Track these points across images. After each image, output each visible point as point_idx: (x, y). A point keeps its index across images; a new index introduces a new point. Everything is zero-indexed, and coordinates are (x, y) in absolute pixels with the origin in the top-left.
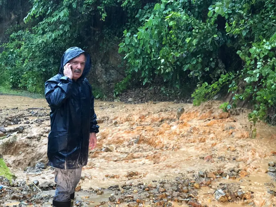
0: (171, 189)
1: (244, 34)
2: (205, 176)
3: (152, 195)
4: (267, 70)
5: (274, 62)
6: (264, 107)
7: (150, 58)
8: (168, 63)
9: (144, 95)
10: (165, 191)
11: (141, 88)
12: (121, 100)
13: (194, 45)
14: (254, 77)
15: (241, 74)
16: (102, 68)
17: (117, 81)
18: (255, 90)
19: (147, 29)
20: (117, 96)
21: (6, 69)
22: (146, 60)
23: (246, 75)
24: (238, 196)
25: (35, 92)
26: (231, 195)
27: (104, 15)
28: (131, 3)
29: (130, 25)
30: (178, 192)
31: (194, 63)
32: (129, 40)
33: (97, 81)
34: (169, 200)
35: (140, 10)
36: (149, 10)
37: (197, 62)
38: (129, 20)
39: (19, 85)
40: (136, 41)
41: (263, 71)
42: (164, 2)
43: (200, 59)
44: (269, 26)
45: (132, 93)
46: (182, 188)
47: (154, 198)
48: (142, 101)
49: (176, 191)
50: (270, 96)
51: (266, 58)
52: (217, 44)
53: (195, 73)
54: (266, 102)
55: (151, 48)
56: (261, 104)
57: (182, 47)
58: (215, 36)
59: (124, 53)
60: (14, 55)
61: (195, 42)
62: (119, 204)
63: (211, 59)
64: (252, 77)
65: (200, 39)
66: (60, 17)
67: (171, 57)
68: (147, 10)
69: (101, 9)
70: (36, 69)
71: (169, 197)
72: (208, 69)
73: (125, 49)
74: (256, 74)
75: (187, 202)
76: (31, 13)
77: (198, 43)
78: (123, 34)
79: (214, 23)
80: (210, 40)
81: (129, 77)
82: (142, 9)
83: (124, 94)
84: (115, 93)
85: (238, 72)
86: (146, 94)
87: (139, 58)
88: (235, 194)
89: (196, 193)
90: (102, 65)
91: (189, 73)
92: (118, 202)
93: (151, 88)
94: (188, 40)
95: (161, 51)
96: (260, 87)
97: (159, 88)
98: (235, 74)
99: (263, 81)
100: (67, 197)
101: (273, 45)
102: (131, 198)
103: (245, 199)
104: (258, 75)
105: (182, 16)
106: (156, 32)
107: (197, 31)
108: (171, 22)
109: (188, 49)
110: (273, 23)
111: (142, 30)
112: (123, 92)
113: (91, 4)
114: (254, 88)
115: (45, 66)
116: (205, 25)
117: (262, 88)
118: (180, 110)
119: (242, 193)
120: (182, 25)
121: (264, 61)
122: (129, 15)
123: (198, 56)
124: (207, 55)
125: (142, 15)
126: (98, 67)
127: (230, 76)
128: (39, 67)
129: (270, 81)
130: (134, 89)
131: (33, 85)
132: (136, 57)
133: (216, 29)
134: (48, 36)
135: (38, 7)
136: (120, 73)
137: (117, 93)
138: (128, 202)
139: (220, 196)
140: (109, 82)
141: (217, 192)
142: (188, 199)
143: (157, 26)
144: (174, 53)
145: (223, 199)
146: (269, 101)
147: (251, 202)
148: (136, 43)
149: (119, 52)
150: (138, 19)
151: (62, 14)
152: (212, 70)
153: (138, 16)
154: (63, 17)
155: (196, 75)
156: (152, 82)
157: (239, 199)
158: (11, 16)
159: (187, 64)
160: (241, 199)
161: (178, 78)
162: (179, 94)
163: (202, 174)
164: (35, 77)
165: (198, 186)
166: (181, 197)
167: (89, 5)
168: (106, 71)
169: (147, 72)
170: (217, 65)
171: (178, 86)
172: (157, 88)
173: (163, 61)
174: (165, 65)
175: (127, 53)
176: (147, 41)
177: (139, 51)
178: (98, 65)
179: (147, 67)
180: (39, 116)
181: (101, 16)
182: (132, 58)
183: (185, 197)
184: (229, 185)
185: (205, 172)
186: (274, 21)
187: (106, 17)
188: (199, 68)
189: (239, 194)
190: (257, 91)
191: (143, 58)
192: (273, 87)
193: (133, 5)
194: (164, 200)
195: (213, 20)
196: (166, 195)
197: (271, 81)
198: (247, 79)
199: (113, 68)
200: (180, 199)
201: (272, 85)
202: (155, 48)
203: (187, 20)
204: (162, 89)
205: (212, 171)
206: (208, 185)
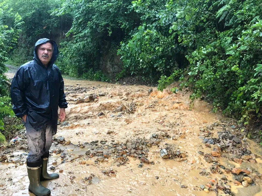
0: (131, 147)
1: (190, 45)
2: (157, 137)
3: (116, 151)
4: (203, 68)
5: (208, 62)
6: (200, 92)
7: (135, 59)
8: (144, 62)
9: (132, 81)
10: (127, 148)
11: (131, 77)
12: (119, 83)
13: (160, 51)
14: (194, 72)
15: (187, 70)
16: (110, 64)
17: (118, 72)
18: (195, 80)
19: (134, 42)
20: (117, 81)
21: (58, 63)
22: (133, 60)
23: (190, 70)
24: (176, 155)
25: (73, 76)
26: (171, 154)
27: (110, 33)
28: (126, 26)
29: (126, 40)
30: (135, 150)
31: (161, 63)
32: (123, 48)
33: (107, 72)
34: (128, 155)
35: (132, 31)
36: (137, 31)
37: (163, 62)
38: (126, 37)
39: (65, 72)
40: (128, 49)
41: (200, 68)
42: (144, 25)
43: (164, 60)
44: (206, 40)
45: (126, 79)
46: (138, 147)
47: (117, 154)
48: (131, 84)
49: (134, 149)
50: (204, 85)
51: (203, 60)
52: (175, 52)
53: (160, 68)
54: (201, 88)
55: (136, 53)
56: (198, 89)
57: (153, 52)
58: (173, 46)
59: (120, 55)
60: (62, 55)
61: (161, 49)
62: (91, 157)
63: (171, 61)
64: (193, 72)
65: (164, 48)
66: (85, 33)
67: (146, 58)
68: (135, 31)
69: (109, 29)
70: (73, 63)
71: (128, 154)
72: (169, 67)
73: (121, 54)
74: (196, 70)
75: (140, 158)
76: (70, 31)
77: (163, 50)
78: (120, 44)
79: (173, 39)
80: (170, 48)
81: (125, 70)
82: (133, 30)
83: (121, 79)
84: (117, 79)
85: (185, 69)
86: (133, 80)
87: (129, 59)
88: (175, 153)
89: (148, 151)
90: (110, 63)
91: (157, 69)
92: (91, 156)
93: (137, 77)
94: (157, 48)
95: (141, 55)
96: (198, 79)
97: (141, 77)
98: (183, 70)
99: (200, 75)
100: (36, 159)
101: (208, 51)
102: (101, 153)
103: (181, 157)
104: (197, 71)
105: (153, 33)
106: (139, 43)
107: (162, 43)
108: (147, 36)
109: (157, 54)
110: (209, 38)
111: (131, 42)
112: (121, 78)
113: (103, 26)
114: (194, 79)
115: (78, 62)
116: (168, 39)
117: (200, 79)
118: (150, 91)
119: (179, 153)
120: (154, 38)
121: (202, 62)
122: (125, 34)
123: (163, 59)
124: (169, 58)
125: (133, 34)
126: (108, 64)
127: (180, 71)
128: (75, 62)
129: (204, 75)
130: (127, 77)
131: (72, 72)
132: (127, 58)
133: (174, 42)
134: (78, 44)
135: (74, 27)
136: (119, 67)
137: (118, 79)
138: (98, 156)
139: (164, 154)
140: (114, 73)
141: (162, 151)
142: (141, 156)
143: (139, 40)
144: (148, 56)
145: (166, 157)
146: (204, 88)
147: (185, 160)
148: (127, 50)
149: (117, 55)
150: (130, 36)
151: (86, 32)
152: (171, 67)
153: (130, 34)
154: (87, 33)
155: (161, 70)
156: (138, 74)
157: (177, 157)
158: (63, 33)
159: (156, 63)
160: (179, 157)
161: (151, 71)
162: (152, 81)
163: (155, 136)
164: (73, 68)
165: (150, 145)
166: (136, 153)
167: (102, 27)
168: (112, 66)
169: (133, 68)
170: (174, 64)
171: (151, 76)
172: (140, 77)
173: (141, 60)
174: (142, 63)
175: (122, 56)
176: (134, 49)
177: (129, 55)
178: (108, 63)
179: (133, 65)
180: (68, 90)
181: (108, 34)
182: (125, 59)
183: (139, 154)
184: (171, 145)
185: (157, 135)
186: (210, 37)
187: (111, 34)
188: (163, 66)
189: (178, 153)
190: (196, 81)
191: (131, 59)
192: (206, 79)
193: (127, 27)
194: (124, 156)
195: (172, 36)
196: (126, 151)
197: (206, 75)
198: (190, 73)
199: (116, 65)
200: (136, 155)
201: (206, 77)
202: (138, 53)
203: (157, 36)
204: (143, 78)
205: (161, 134)
206: (157, 144)
